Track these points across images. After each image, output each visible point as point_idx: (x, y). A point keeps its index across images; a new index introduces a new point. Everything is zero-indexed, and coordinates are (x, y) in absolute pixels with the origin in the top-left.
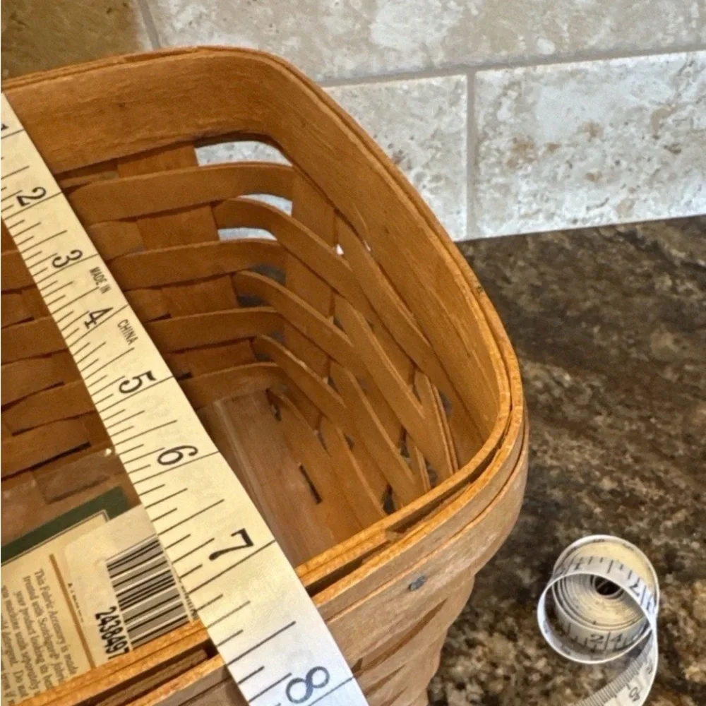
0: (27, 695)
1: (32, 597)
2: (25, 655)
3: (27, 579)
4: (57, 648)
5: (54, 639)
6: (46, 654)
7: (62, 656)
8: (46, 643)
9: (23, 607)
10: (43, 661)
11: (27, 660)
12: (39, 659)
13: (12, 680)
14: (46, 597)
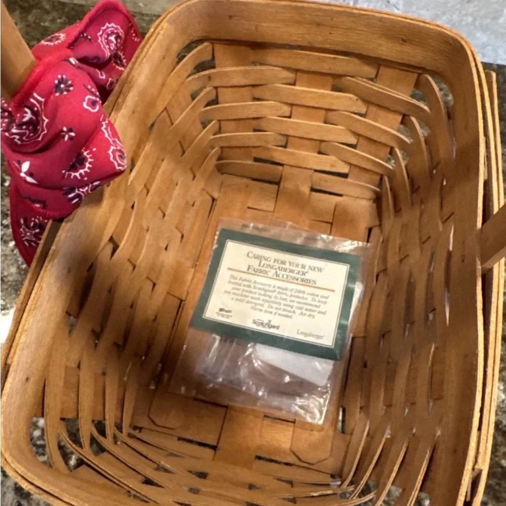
0: (281, 308)
1: (240, 285)
2: (263, 300)
3: (230, 282)
4: (272, 289)
5: (267, 288)
6: (270, 294)
7: (276, 289)
8: (265, 291)
9: (241, 290)
10: (272, 296)
11: (266, 301)
12: (270, 297)
13: (270, 310)
14: (245, 280)
